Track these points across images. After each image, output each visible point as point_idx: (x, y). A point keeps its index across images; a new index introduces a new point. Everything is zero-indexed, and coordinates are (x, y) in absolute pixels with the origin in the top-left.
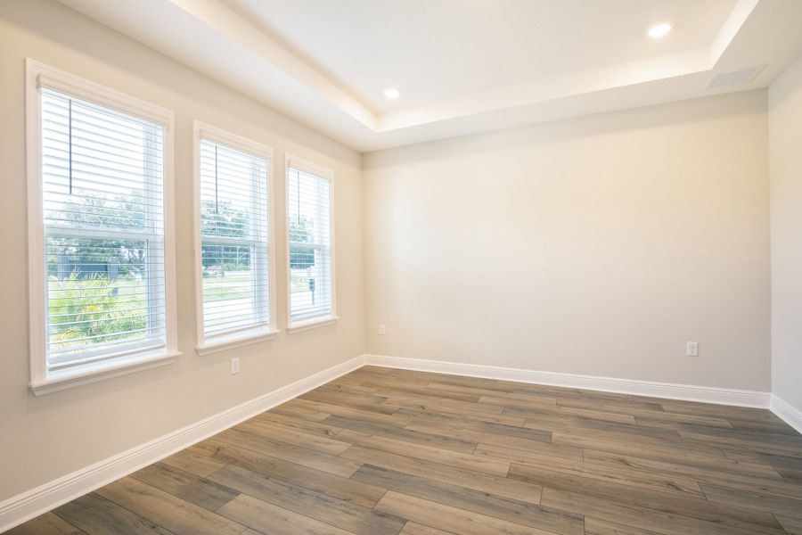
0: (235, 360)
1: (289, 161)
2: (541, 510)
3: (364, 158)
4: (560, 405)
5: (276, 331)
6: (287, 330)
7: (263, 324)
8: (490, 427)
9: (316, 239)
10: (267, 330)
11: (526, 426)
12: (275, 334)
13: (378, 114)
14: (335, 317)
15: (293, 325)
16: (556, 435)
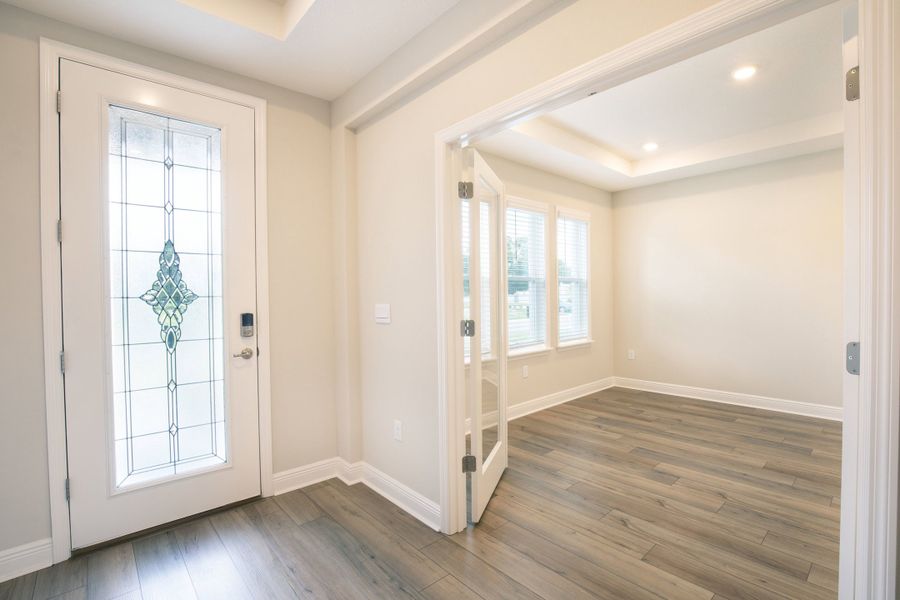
0: (526, 367)
1: (559, 212)
2: (793, 488)
3: (614, 197)
4: (825, 433)
5: (549, 348)
6: (557, 349)
7: (540, 342)
8: (747, 439)
9: (572, 274)
10: (543, 347)
11: (786, 442)
12: (549, 351)
13: (633, 161)
14: (590, 341)
15: (562, 344)
16: (816, 451)
